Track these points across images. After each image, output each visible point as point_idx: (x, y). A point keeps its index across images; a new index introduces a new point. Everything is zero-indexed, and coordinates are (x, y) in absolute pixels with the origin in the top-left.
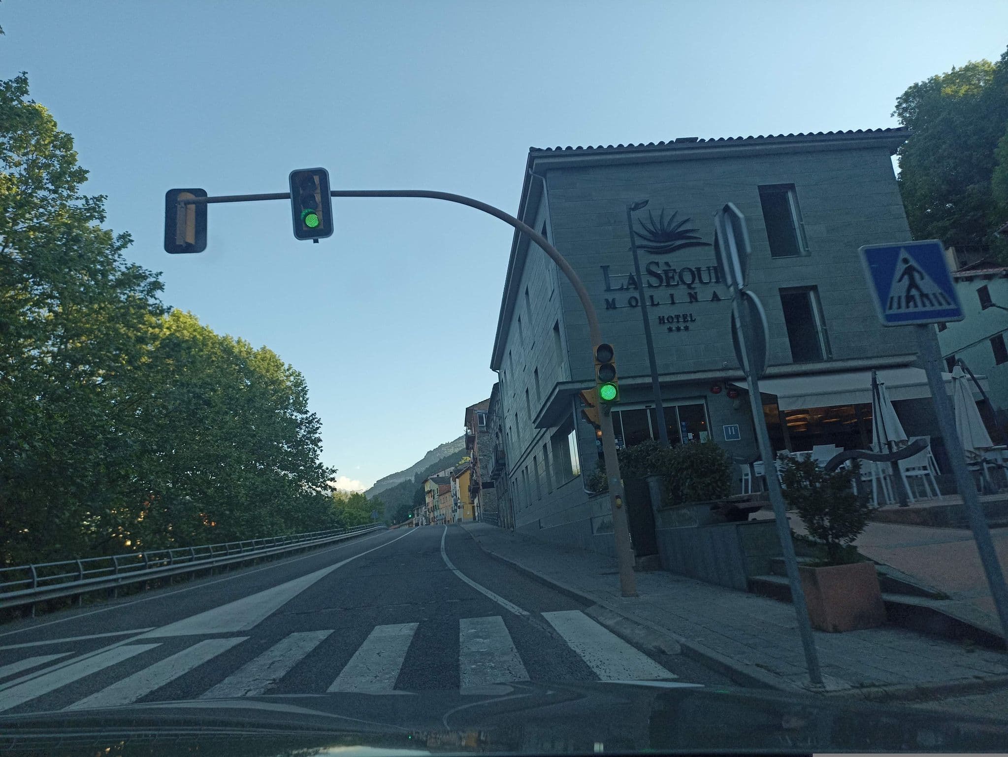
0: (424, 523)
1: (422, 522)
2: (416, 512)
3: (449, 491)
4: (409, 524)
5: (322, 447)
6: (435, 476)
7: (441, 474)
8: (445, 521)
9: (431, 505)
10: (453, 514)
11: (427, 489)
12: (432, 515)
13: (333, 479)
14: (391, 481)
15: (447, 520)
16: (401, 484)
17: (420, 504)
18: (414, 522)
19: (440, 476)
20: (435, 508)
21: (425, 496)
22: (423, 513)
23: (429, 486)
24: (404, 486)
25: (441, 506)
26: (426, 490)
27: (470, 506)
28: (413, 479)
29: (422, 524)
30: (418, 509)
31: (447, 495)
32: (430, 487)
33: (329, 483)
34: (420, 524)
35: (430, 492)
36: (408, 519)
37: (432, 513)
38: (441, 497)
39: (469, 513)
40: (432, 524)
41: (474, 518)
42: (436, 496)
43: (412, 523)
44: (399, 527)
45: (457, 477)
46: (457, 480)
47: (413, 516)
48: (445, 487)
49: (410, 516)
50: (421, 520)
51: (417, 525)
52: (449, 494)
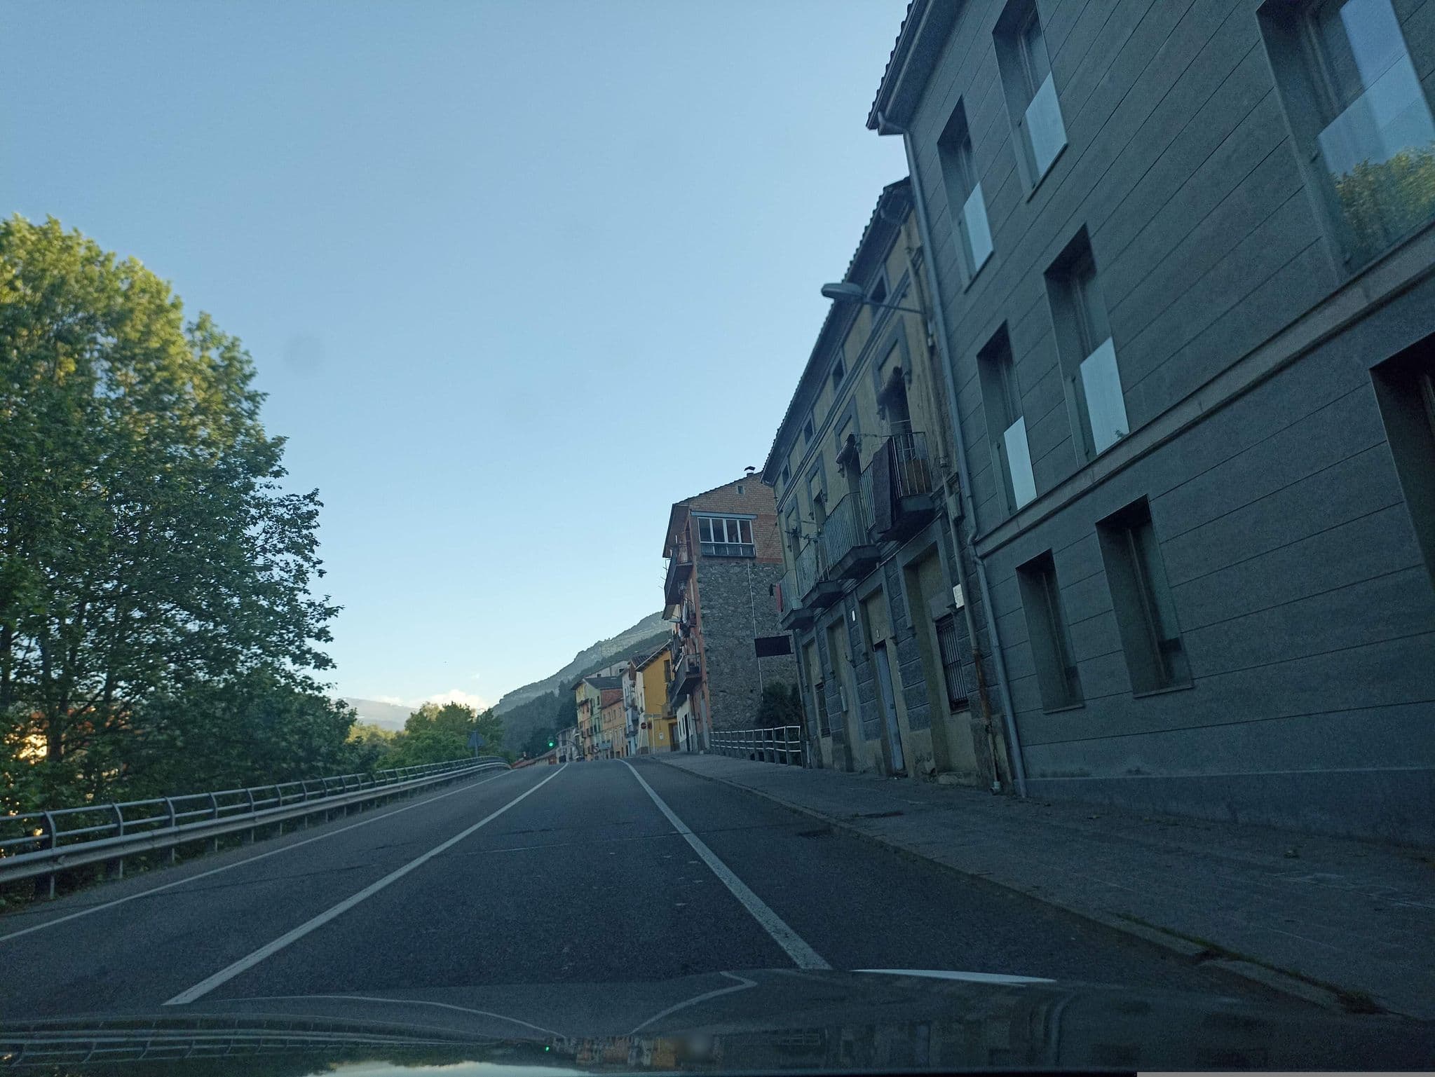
0: (575, 756)
1: (571, 754)
2: (560, 738)
3: (619, 700)
4: (549, 758)
5: (320, 562)
6: (595, 676)
7: (605, 673)
8: (612, 753)
9: (586, 726)
10: (627, 740)
11: (580, 698)
12: (588, 743)
13: (323, 635)
14: (525, 696)
15: (615, 751)
16: (539, 698)
17: (568, 725)
18: (558, 756)
19: (602, 676)
20: (594, 730)
21: (576, 710)
22: (572, 739)
23: (582, 694)
24: (543, 701)
25: (604, 726)
26: (578, 701)
27: (665, 724)
28: (557, 692)
29: (571, 759)
30: (565, 732)
31: (616, 707)
32: (585, 696)
33: (310, 643)
34: (567, 759)
35: (585, 703)
36: (548, 749)
37: (588, 740)
38: (605, 712)
39: (664, 736)
40: (589, 757)
41: (675, 746)
42: (596, 710)
43: (554, 756)
44: (535, 763)
45: (641, 670)
46: (639, 675)
47: (556, 744)
48: (612, 694)
49: (551, 745)
50: (569, 752)
51: (563, 759)
52: (620, 704)
